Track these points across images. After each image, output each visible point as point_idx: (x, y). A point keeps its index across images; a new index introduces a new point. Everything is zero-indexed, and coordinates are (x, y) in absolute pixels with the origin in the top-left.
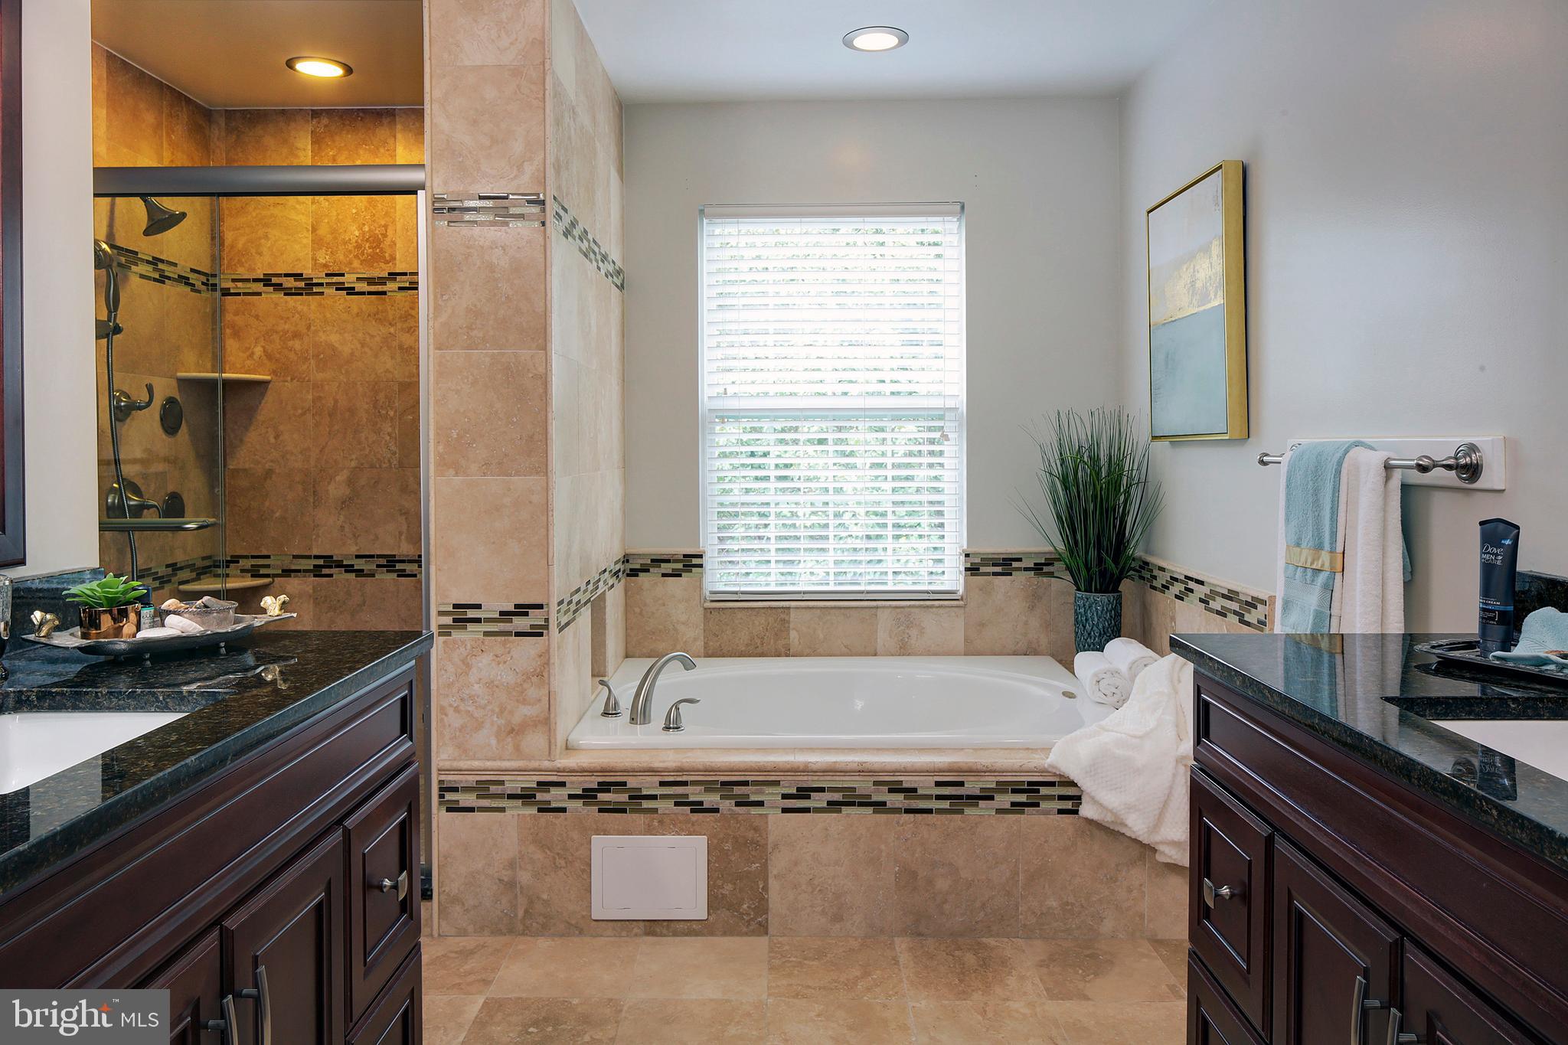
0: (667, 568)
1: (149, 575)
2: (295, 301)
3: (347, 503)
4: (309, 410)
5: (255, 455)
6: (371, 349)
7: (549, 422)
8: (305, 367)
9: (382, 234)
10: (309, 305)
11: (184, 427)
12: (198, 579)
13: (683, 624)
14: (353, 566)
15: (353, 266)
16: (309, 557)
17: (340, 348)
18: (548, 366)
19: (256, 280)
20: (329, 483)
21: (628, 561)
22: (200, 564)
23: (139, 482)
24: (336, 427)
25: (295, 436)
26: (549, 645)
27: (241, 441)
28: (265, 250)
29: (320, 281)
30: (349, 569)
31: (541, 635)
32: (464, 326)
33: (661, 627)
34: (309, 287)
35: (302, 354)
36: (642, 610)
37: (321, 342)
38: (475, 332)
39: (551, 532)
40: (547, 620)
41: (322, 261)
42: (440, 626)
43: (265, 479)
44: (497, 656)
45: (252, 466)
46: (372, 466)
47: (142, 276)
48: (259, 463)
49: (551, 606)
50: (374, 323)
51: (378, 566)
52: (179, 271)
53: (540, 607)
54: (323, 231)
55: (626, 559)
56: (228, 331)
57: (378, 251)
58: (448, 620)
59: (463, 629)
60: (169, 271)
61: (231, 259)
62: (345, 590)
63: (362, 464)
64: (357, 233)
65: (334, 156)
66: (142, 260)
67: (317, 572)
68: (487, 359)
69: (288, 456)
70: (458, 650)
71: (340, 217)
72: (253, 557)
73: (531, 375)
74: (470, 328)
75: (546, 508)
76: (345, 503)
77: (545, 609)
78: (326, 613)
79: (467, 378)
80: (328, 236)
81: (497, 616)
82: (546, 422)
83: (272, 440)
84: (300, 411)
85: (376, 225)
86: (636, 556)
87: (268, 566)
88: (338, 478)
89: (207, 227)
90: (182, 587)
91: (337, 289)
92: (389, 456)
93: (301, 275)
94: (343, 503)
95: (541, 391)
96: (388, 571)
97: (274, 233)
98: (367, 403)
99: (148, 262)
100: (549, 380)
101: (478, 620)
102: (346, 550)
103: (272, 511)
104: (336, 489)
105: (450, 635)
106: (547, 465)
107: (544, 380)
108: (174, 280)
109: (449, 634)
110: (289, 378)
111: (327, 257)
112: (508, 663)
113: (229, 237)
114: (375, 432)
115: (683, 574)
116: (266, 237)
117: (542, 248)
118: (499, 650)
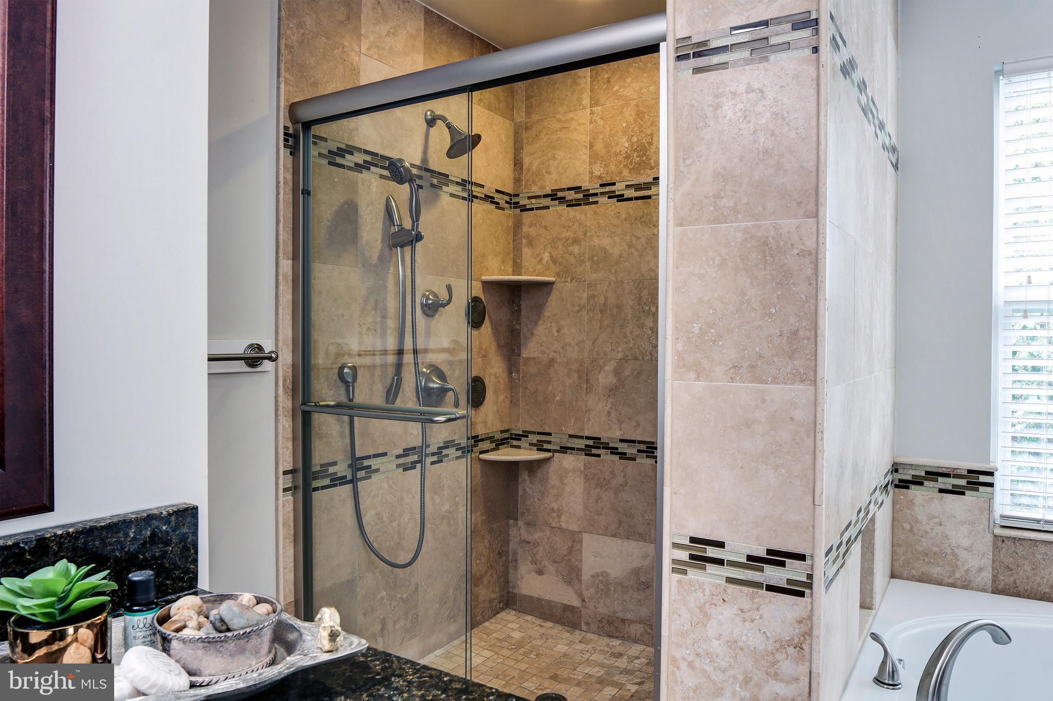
0: (948, 483)
1: (453, 446)
2: (575, 211)
3: (614, 391)
4: (584, 307)
5: (542, 346)
6: (637, 250)
7: (820, 313)
8: (581, 269)
9: (648, 143)
10: (586, 214)
11: (487, 323)
12: (497, 448)
13: (965, 549)
14: (617, 449)
15: (622, 175)
16: (581, 437)
17: (610, 251)
18: (821, 238)
19: (545, 196)
20: (599, 373)
21: (896, 471)
22: (498, 436)
23: (445, 368)
24: (606, 322)
25: (573, 330)
26: (812, 610)
27: (532, 334)
28: (553, 169)
29: (595, 191)
30: (614, 451)
31: (801, 594)
32: (710, 195)
33: (935, 549)
34: (586, 198)
35: (579, 258)
36: (912, 527)
37: (595, 246)
38: (724, 200)
39: (819, 461)
40: (810, 577)
41: (597, 173)
42: (675, 561)
43: (549, 366)
44: (742, 611)
45: (539, 355)
46: (636, 358)
47: (452, 195)
48: (544, 353)
49: (816, 559)
50: (640, 225)
51: (639, 451)
52: (486, 191)
53: (801, 557)
54: (599, 146)
55: (895, 469)
56: (524, 241)
57: (644, 158)
58: (684, 555)
59: (701, 568)
60: (477, 191)
61: (527, 180)
62: (610, 469)
63: (627, 356)
64: (626, 145)
65: (608, 78)
66: (452, 182)
67: (587, 451)
68: (739, 235)
69: (567, 348)
70: (694, 593)
71: (613, 132)
72: (539, 433)
73: (795, 252)
74: (717, 196)
75: (814, 428)
76: (612, 391)
77: (808, 562)
78: (594, 489)
79: (714, 259)
80: (603, 150)
81: (744, 560)
82: (816, 314)
83: (555, 334)
84: (577, 308)
85: (643, 135)
86: (907, 467)
87: (549, 442)
88: (607, 368)
89: (511, 155)
90: (483, 456)
91: (609, 197)
92: (651, 349)
93: (580, 188)
94: (611, 390)
95: (810, 272)
96: (647, 457)
97: (560, 154)
98: (632, 300)
99: (458, 183)
100: (821, 256)
101: (720, 562)
102: (611, 434)
103: (554, 394)
104: (605, 378)
105: (686, 574)
106: (815, 371)
107: (815, 258)
108: (481, 199)
109: (685, 572)
110: (569, 279)
111: (602, 169)
112: (756, 622)
113: (526, 161)
114: (639, 328)
115: (967, 492)
116: (554, 158)
117: (814, 81)
118: (746, 605)
